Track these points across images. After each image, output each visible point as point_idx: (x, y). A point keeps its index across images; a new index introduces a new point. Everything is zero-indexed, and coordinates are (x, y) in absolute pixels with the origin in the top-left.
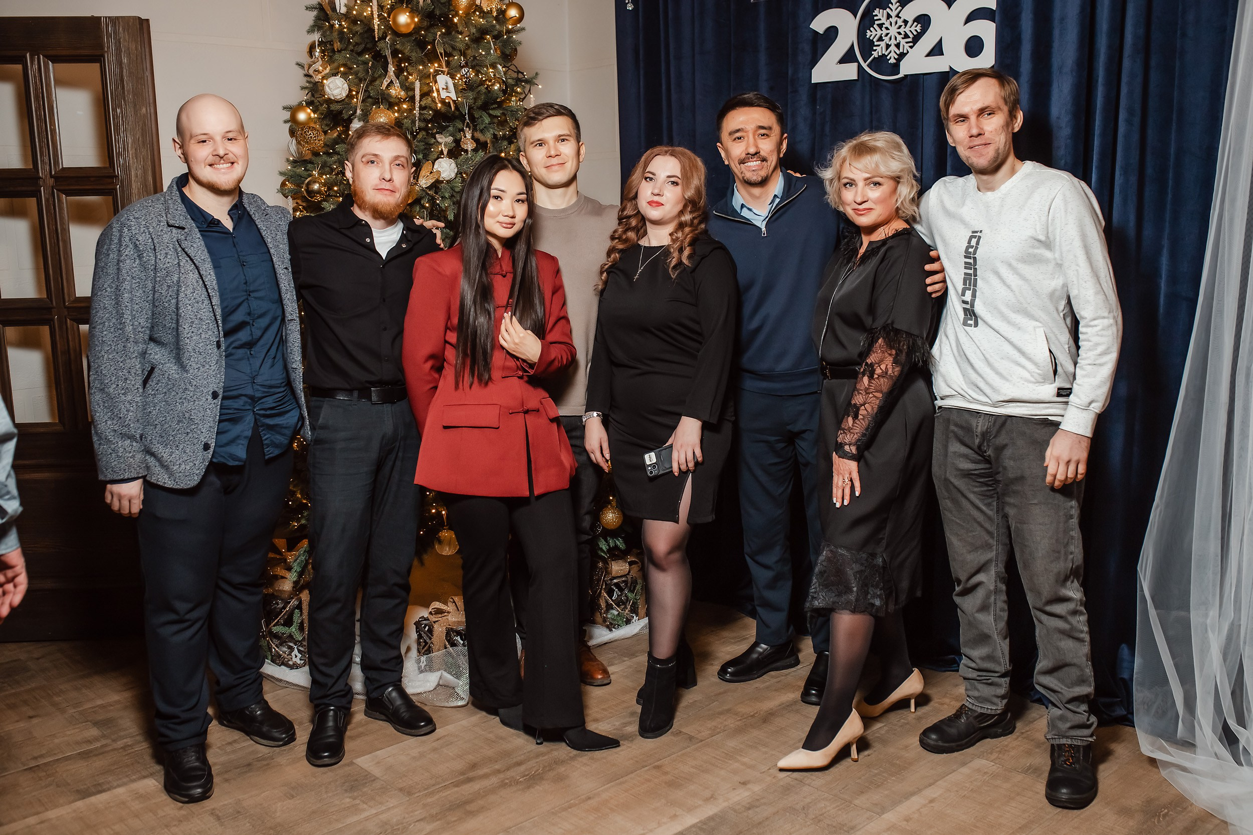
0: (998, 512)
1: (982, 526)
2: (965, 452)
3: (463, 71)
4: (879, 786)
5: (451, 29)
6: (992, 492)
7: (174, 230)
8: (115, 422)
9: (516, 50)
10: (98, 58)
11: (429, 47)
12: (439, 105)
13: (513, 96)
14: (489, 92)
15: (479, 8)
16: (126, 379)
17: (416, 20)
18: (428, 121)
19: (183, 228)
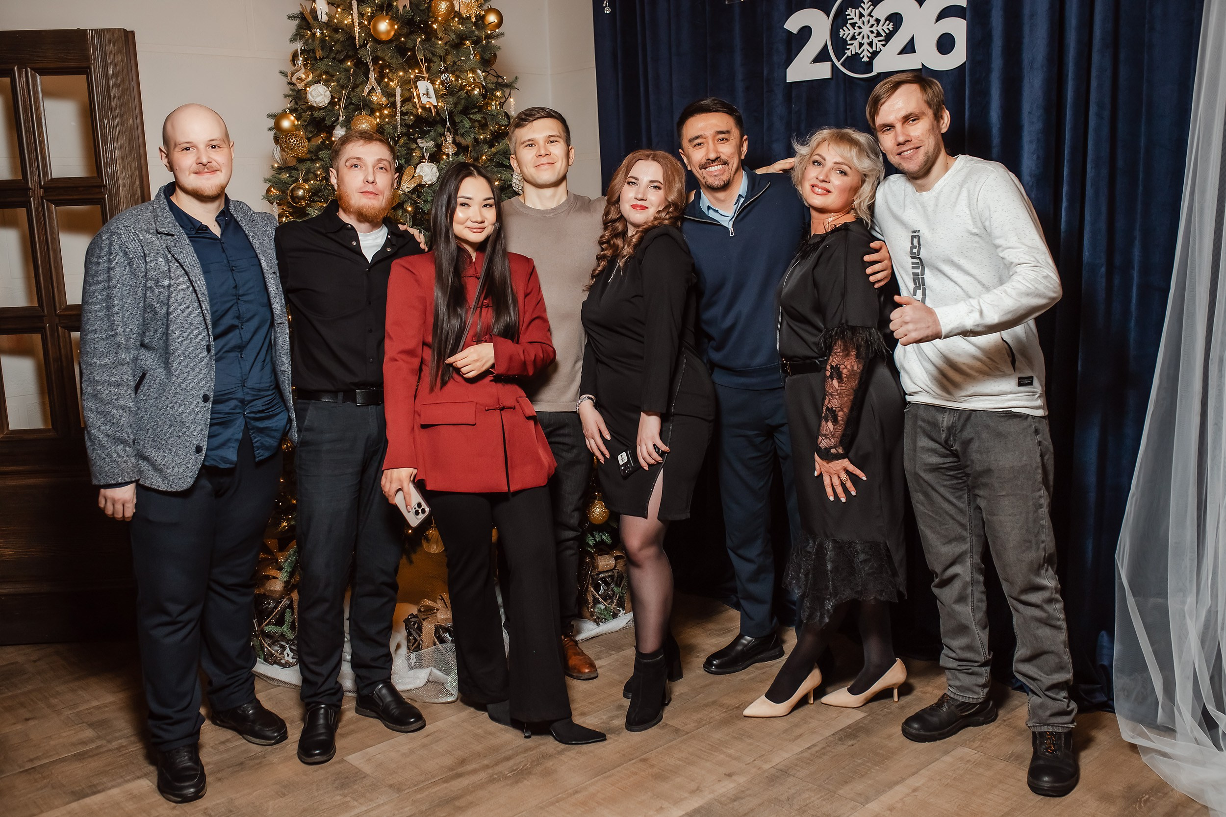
0: (969, 504)
1: (954, 519)
2: (933, 447)
3: (444, 76)
4: (863, 776)
5: (430, 35)
6: (962, 485)
7: (164, 237)
8: (108, 427)
9: (495, 55)
10: (84, 70)
11: (409, 54)
12: (420, 110)
13: (493, 100)
14: (469, 96)
15: (458, 14)
16: (119, 385)
17: (396, 27)
18: (408, 127)
19: (173, 235)
